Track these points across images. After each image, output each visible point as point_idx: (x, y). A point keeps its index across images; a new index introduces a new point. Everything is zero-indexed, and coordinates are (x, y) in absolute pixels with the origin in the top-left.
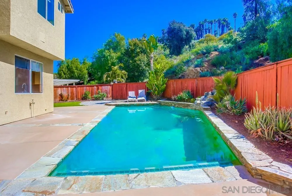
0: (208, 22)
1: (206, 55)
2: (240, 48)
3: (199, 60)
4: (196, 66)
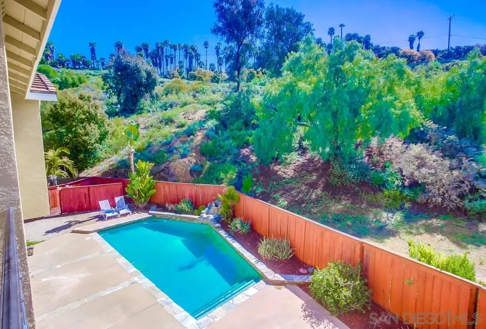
0: (170, 45)
1: (192, 137)
2: (224, 124)
3: (185, 146)
4: (184, 156)
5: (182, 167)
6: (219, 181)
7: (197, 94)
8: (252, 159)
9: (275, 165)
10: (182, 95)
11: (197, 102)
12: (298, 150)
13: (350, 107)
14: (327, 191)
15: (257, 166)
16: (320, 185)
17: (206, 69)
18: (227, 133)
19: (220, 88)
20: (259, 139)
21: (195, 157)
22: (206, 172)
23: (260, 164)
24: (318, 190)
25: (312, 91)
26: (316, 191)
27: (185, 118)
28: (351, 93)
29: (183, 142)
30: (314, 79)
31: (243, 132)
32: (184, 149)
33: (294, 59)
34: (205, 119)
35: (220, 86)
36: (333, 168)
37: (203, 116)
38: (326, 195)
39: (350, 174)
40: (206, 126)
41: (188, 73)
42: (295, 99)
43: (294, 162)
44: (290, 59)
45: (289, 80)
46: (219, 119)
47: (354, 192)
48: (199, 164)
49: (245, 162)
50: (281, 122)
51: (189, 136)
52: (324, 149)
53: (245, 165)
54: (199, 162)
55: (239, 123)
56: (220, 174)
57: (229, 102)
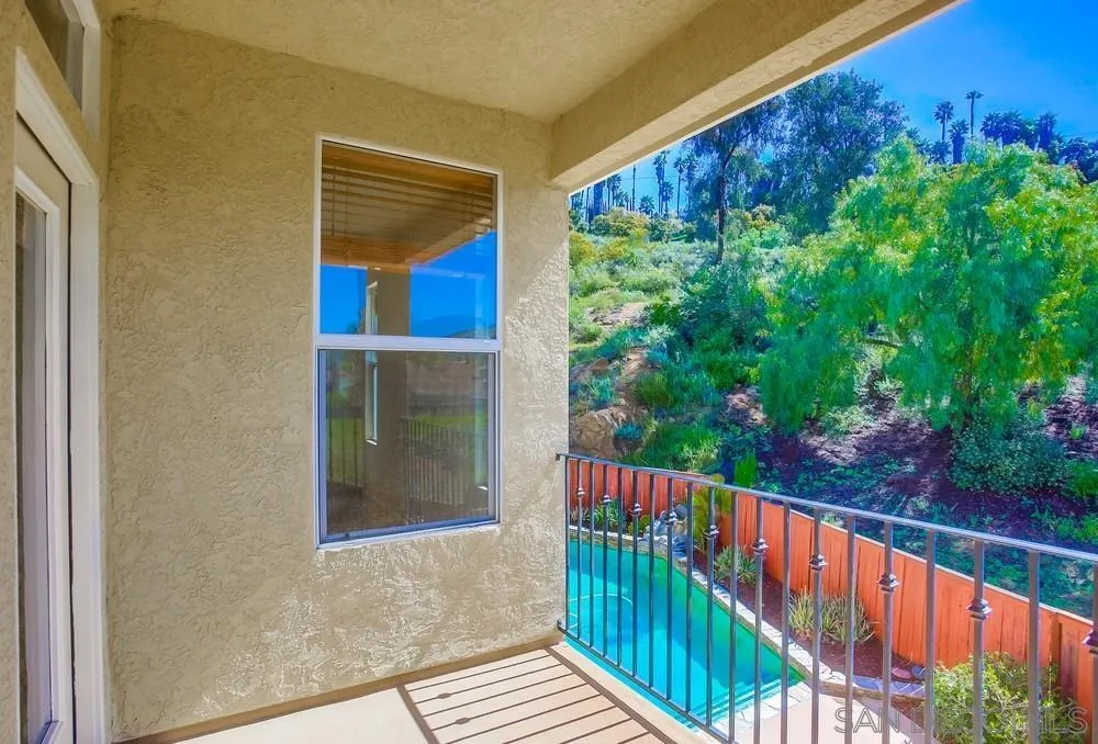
1: (617, 362)
2: (686, 337)
3: (602, 383)
4: (601, 405)
5: (597, 429)
6: (680, 464)
7: (617, 267)
8: (755, 417)
9: (811, 434)
10: (584, 268)
11: (617, 284)
12: (866, 402)
13: (1009, 304)
14: (945, 503)
15: (766, 435)
16: (925, 486)
17: (632, 208)
18: (693, 358)
19: (673, 254)
20: (774, 374)
21: (625, 408)
22: (649, 442)
23: (775, 430)
24: (921, 498)
25: (911, 265)
26: (914, 499)
27: (595, 320)
28: (1011, 269)
29: (597, 374)
30: (915, 238)
31: (732, 356)
32: (602, 389)
33: (865, 193)
34: (642, 325)
35: (671, 249)
36: (960, 448)
37: (638, 316)
38: (942, 512)
39: (1008, 465)
40: (647, 340)
41: (591, 219)
42: (867, 284)
43: (857, 429)
44: (854, 193)
45: (846, 239)
46: (675, 326)
47: (1020, 510)
48: (635, 424)
49: (738, 425)
50: (829, 335)
51: (610, 362)
52: (937, 400)
53: (739, 431)
54: (633, 419)
55: (722, 335)
56: (682, 449)
57: (699, 287)
